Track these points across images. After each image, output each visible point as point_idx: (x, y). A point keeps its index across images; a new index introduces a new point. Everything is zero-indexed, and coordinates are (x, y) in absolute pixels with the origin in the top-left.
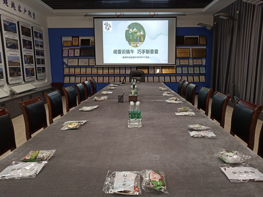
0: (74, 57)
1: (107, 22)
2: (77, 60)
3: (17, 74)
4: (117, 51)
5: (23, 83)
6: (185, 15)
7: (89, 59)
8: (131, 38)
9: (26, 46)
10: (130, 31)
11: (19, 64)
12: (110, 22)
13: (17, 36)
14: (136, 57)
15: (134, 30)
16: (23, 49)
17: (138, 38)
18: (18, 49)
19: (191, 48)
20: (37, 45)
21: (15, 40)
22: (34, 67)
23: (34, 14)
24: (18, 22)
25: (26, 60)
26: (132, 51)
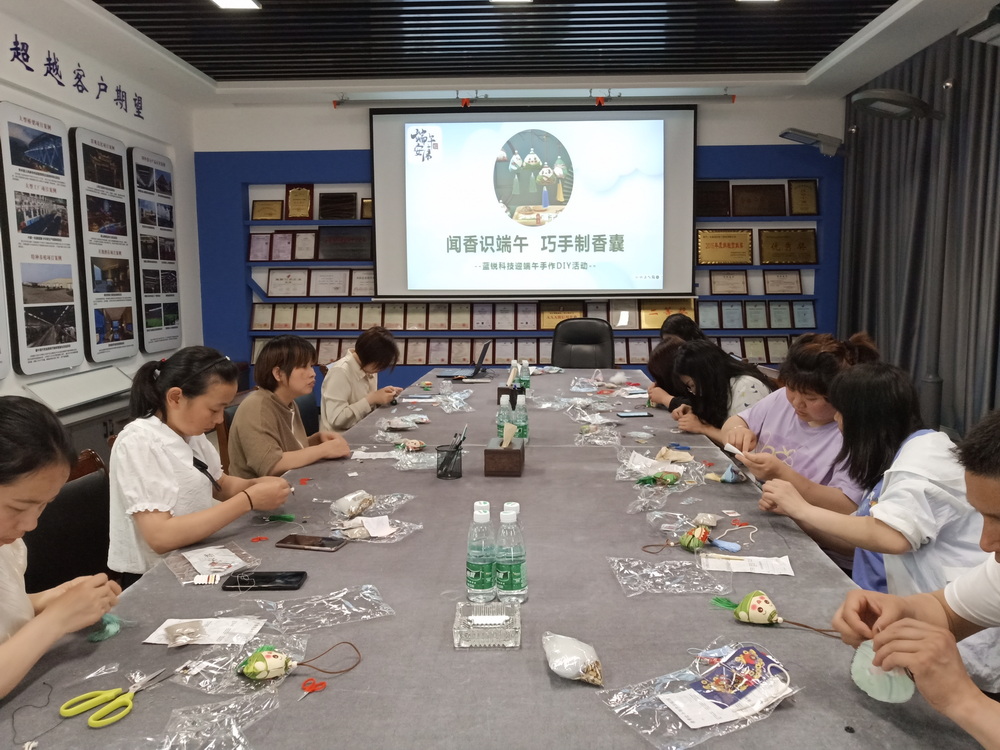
0: (294, 264)
1: (421, 127)
2: (303, 275)
3: (61, 333)
4: (463, 242)
5: (85, 365)
6: (732, 98)
7: (351, 271)
8: (516, 191)
9: (100, 225)
10: (514, 164)
11: (71, 293)
12: (435, 129)
13: (63, 184)
14: (535, 265)
15: (526, 160)
16: (87, 235)
17: (545, 189)
18: (66, 234)
19: (756, 227)
20: (148, 220)
21: (55, 201)
22: (133, 304)
23: (138, 102)
24: (72, 133)
25: (99, 277)
26: (521, 242)
